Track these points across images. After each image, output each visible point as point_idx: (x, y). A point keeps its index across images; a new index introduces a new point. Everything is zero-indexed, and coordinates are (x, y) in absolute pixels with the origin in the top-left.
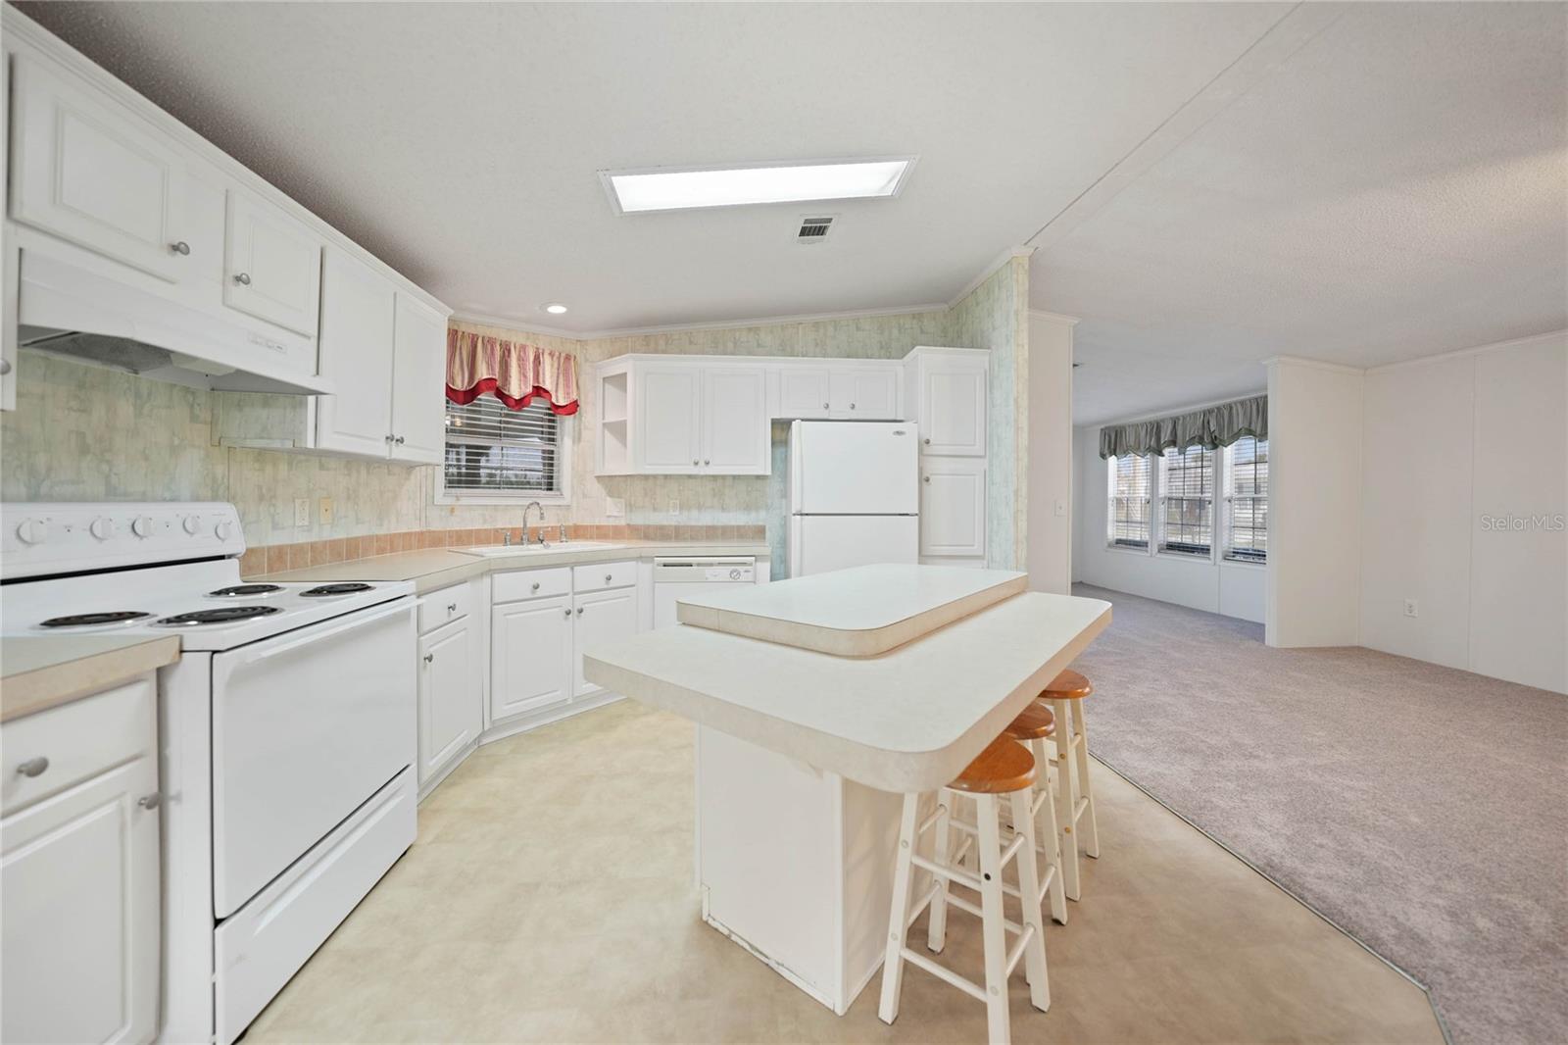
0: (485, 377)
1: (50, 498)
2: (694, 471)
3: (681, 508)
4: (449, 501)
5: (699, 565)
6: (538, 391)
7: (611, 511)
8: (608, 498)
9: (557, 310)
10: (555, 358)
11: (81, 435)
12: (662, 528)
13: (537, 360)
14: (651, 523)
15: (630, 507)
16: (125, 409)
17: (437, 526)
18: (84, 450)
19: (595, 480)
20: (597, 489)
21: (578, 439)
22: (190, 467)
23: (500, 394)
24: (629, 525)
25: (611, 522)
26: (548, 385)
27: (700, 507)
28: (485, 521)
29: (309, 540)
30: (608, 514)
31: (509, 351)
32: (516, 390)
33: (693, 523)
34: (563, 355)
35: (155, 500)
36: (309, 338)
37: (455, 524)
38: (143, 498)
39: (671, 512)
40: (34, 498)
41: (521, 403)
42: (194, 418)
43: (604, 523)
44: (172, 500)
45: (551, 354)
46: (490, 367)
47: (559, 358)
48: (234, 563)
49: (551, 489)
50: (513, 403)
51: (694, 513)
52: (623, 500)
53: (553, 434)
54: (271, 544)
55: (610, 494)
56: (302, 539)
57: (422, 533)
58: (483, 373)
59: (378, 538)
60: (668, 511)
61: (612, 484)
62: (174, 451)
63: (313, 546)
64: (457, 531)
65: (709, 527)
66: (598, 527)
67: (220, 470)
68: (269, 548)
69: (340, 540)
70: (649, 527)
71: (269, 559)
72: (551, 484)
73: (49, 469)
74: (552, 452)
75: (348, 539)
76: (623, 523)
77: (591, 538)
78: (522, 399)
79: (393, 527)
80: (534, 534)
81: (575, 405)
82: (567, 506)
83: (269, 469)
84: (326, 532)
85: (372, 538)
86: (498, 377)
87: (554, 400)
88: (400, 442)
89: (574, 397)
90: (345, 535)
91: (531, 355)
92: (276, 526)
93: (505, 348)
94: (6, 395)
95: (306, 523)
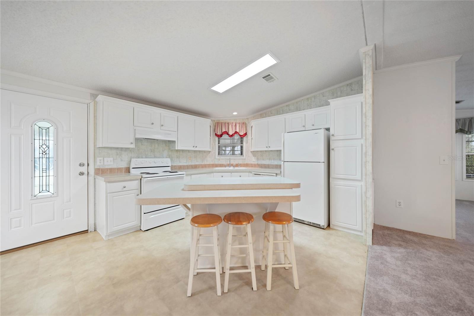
0: (224, 131)
1: (148, 158)
2: (266, 149)
3: (269, 159)
4: (219, 158)
5: (262, 175)
6: (236, 132)
7: (253, 160)
8: (253, 157)
9: (235, 113)
10: (240, 124)
11: (151, 149)
12: (265, 165)
13: (236, 125)
14: (262, 163)
15: (258, 159)
16: (157, 145)
17: (216, 163)
18: (152, 151)
19: (250, 153)
20: (250, 155)
21: (247, 143)
22: (166, 153)
23: (228, 134)
24: (257, 164)
25: (254, 163)
26: (238, 131)
27: (274, 159)
28: (226, 162)
29: (186, 165)
30: (253, 161)
31: (229, 124)
32: (231, 133)
33: (272, 164)
34: (242, 123)
35: (160, 158)
36: (176, 132)
37: (220, 163)
38: (159, 158)
39: (267, 161)
40: (146, 158)
41: (232, 136)
42: (166, 146)
43: (252, 163)
44: (163, 158)
45: (239, 123)
46: (225, 128)
47: (241, 124)
48: (170, 167)
49: (242, 155)
50: (230, 136)
51: (273, 161)
52: (256, 157)
53: (242, 142)
54: (179, 165)
55: (254, 156)
57: (213, 164)
58: (224, 130)
59: (202, 165)
60: (266, 160)
61: (254, 153)
62: (163, 151)
63: (187, 166)
64: (220, 164)
65: (276, 165)
66: (251, 164)
67: (170, 153)
68: (179, 166)
69: (193, 165)
70: (262, 164)
71: (179, 167)
72: (242, 154)
73: (148, 154)
74: (242, 146)
75: (195, 165)
76: (256, 163)
77: (250, 167)
78: (232, 135)
79: (205, 163)
80: (232, 165)
81: (246, 134)
82: (245, 159)
83: (179, 153)
84: (190, 164)
85: (200, 165)
86: (227, 130)
87: (240, 134)
88: (196, 147)
89: (245, 132)
90: (194, 164)
91: (234, 124)
92: (180, 162)
93: (228, 124)
94: (133, 146)
95: (186, 161)
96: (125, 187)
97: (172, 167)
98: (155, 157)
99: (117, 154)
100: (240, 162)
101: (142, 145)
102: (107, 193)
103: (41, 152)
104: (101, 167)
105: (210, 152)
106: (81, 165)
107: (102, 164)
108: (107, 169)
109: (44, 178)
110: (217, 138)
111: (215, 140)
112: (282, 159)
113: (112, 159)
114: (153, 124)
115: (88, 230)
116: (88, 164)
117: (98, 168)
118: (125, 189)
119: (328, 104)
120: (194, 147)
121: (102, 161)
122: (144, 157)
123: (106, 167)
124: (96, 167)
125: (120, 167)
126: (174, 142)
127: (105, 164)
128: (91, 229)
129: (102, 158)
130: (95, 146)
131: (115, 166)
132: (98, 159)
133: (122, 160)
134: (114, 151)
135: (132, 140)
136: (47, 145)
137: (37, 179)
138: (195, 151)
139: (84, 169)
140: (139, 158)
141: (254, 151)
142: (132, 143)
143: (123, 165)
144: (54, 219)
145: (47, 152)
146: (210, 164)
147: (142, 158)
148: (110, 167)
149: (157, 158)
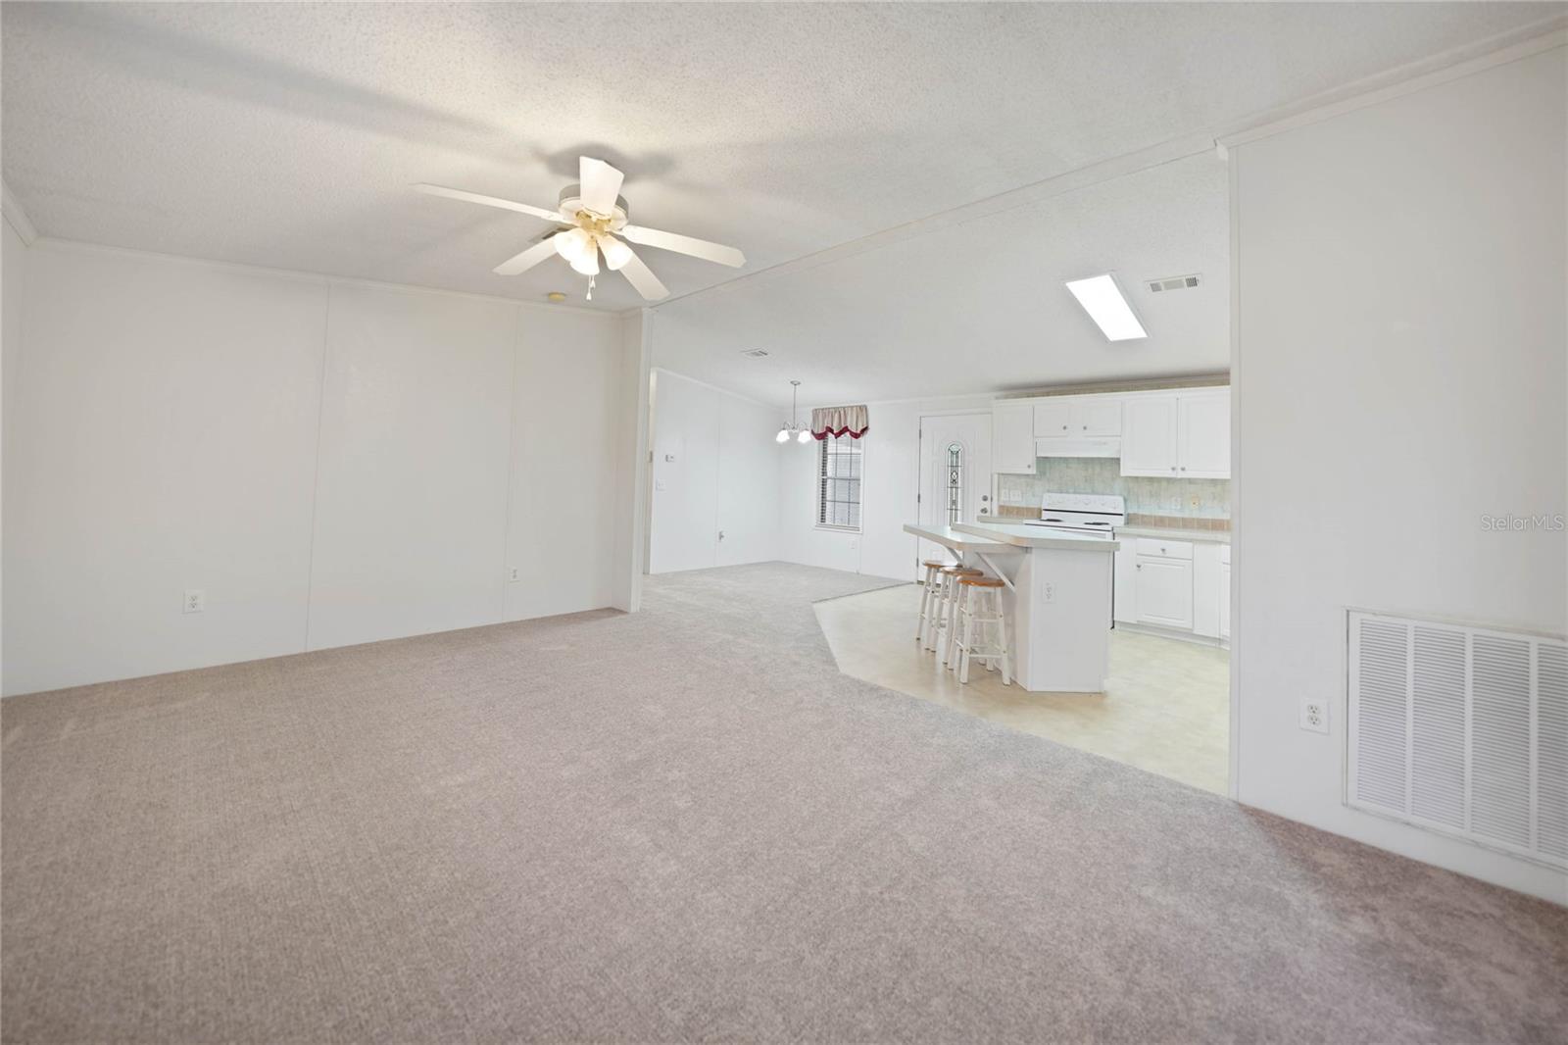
11: (1085, 477)
29: (1181, 516)
38: (1103, 494)
54: (1156, 514)
63: (1184, 519)
68: (1155, 517)
69: (1207, 519)
71: (1155, 520)
75: (1213, 520)
83: (1156, 485)
84: (1196, 514)
88: (1183, 468)
90: (1209, 517)
92: (1160, 508)
94: (1033, 471)
95: (1179, 507)
97: (1129, 517)
98: (1093, 493)
99: (1028, 485)
101: (1067, 467)
104: (1007, 504)
106: (985, 499)
108: (1013, 508)
109: (954, 511)
113: (1020, 492)
114: (1065, 428)
116: (992, 498)
117: (1003, 505)
120: (1173, 468)
121: (1008, 495)
122: (1071, 491)
123: (1013, 505)
124: (1000, 503)
125: (1031, 506)
126: (1116, 460)
127: (1009, 500)
129: (1008, 491)
131: (1023, 505)
132: (1003, 491)
133: (1034, 496)
134: (1024, 481)
135: (1032, 460)
139: (987, 505)
140: (1061, 493)
142: (1031, 466)
143: (1032, 503)
147: (1068, 492)
148: (1017, 505)
149: (1097, 494)
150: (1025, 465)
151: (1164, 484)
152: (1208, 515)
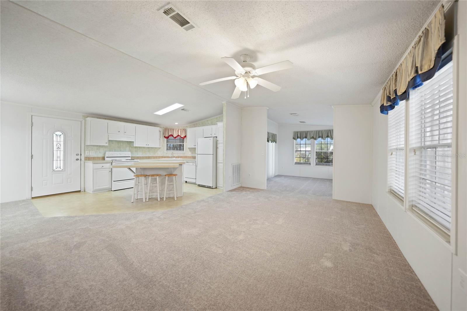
4: (167, 152)
5: (189, 162)
6: (178, 135)
8: (190, 152)
9: (176, 124)
11: (118, 146)
16: (122, 144)
17: (165, 155)
19: (187, 148)
20: (188, 150)
21: (186, 142)
22: (128, 148)
23: (173, 136)
26: (180, 134)
30: (189, 154)
34: (183, 129)
36: (134, 136)
37: (167, 155)
38: (123, 151)
42: (128, 144)
44: (126, 151)
45: (181, 130)
48: (130, 158)
49: (183, 150)
50: (174, 138)
53: (183, 141)
54: (136, 156)
56: (141, 156)
57: (162, 156)
58: (170, 134)
59: (154, 156)
62: (126, 147)
63: (143, 157)
66: (188, 156)
67: (131, 149)
71: (137, 158)
73: (116, 149)
74: (183, 144)
76: (191, 156)
78: (176, 137)
79: (156, 155)
80: (174, 157)
81: (185, 136)
82: (185, 153)
83: (137, 149)
84: (145, 155)
85: (152, 156)
86: (172, 134)
87: (181, 136)
88: (148, 145)
89: (184, 136)
90: (148, 156)
91: (177, 130)
92: (137, 154)
93: (173, 130)
94: (107, 145)
95: (142, 154)
96: (103, 167)
97: (132, 157)
98: (120, 151)
99: (97, 149)
100: (182, 155)
101: (112, 143)
102: (93, 169)
103: (57, 148)
104: (88, 156)
105: (160, 148)
106: (77, 155)
107: (88, 154)
108: (91, 157)
109: (58, 161)
110: (165, 139)
111: (164, 141)
112: (196, 153)
113: (94, 152)
114: (119, 132)
115: (80, 191)
116: (81, 154)
117: (86, 156)
118: (103, 168)
119: (217, 124)
120: (146, 145)
121: (89, 153)
122: (114, 151)
124: (85, 156)
125: (99, 156)
126: (133, 142)
127: (90, 154)
128: (82, 190)
129: (88, 151)
130: (85, 144)
131: (96, 156)
132: (86, 152)
133: (100, 153)
134: (95, 148)
135: (107, 141)
136: (60, 144)
137: (55, 162)
138: (148, 148)
139: (79, 157)
140: (110, 151)
141: (190, 148)
142: (106, 143)
143: (101, 155)
144: (63, 183)
145: (60, 148)
146: (160, 156)
147: (112, 151)
148: (93, 156)
149: (122, 151)
150: (104, 142)
151: (138, 148)
152: (147, 156)
